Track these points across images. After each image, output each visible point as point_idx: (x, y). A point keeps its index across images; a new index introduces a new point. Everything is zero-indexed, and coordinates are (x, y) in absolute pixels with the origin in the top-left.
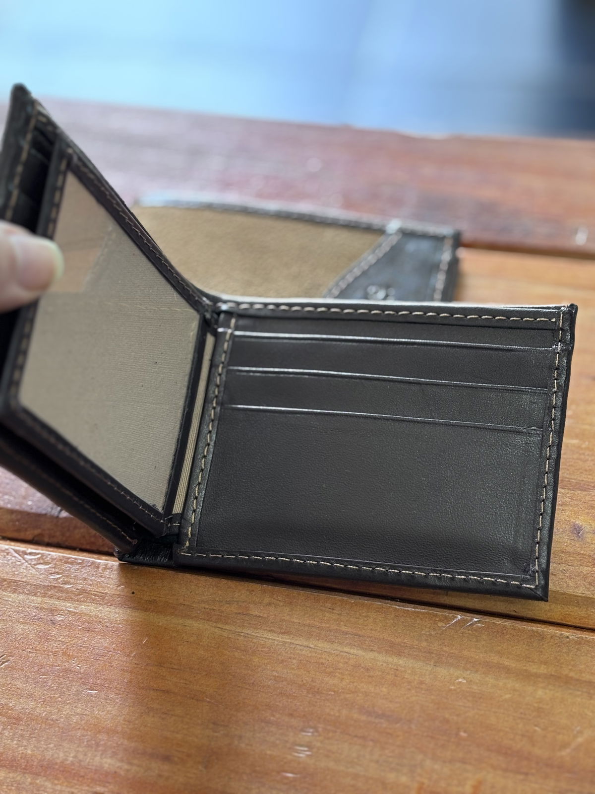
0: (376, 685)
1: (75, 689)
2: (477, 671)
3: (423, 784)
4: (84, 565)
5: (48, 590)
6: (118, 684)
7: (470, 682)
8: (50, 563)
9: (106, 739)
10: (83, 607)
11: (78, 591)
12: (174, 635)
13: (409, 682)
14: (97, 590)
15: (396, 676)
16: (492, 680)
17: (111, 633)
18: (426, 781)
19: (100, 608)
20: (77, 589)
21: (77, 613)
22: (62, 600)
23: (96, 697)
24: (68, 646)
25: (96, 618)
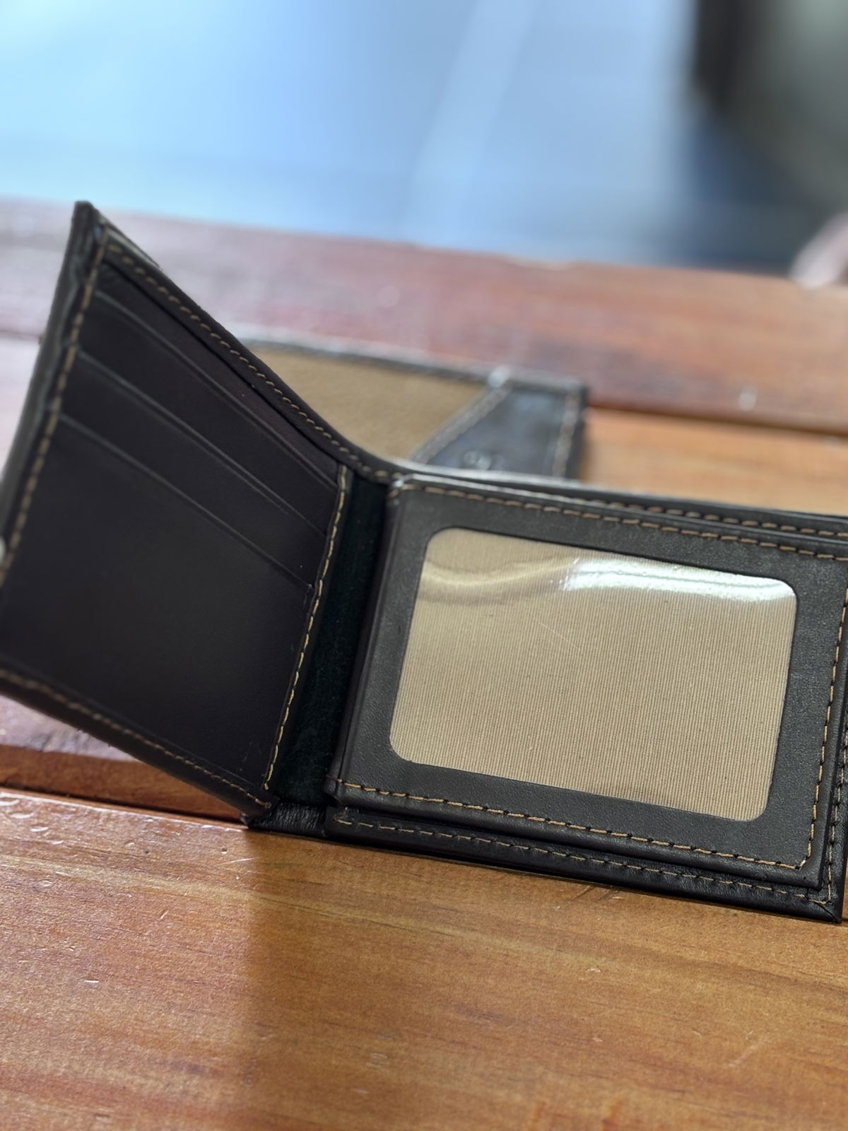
0: (479, 976)
1: (67, 978)
2: (615, 958)
3: (544, 1104)
4: (79, 815)
5: (29, 848)
6: (127, 971)
7: (605, 972)
8: (31, 812)
9: (110, 1044)
10: (77, 871)
11: (70, 848)
13: (524, 972)
14: (96, 848)
15: (506, 963)
16: (635, 970)
17: (117, 905)
18: (548, 1101)
19: (101, 872)
20: (70, 846)
21: (69, 878)
22: (49, 860)
23: (96, 989)
24: (57, 921)
25: (96, 885)
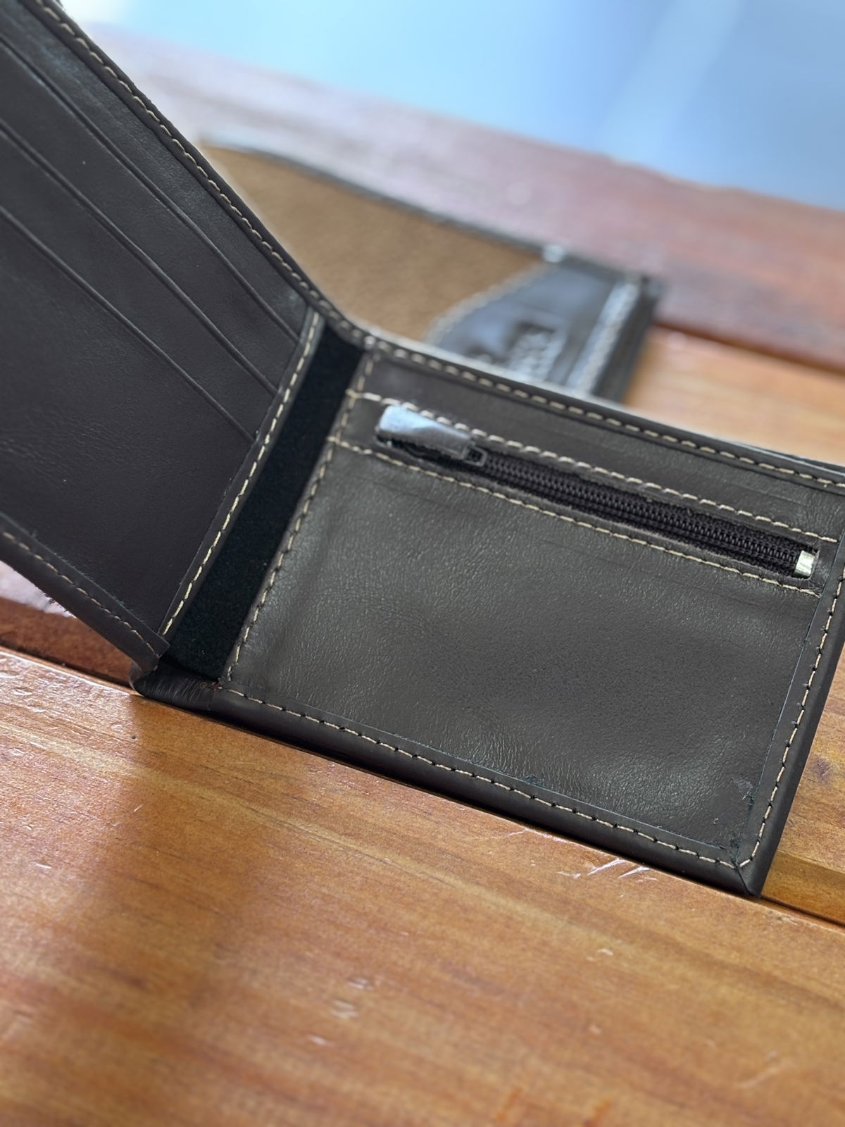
0: (474, 935)
1: (18, 858)
2: (632, 942)
3: (520, 1090)
4: (68, 685)
5: (8, 711)
6: (85, 862)
7: (618, 955)
8: (18, 674)
9: (50, 937)
10: (54, 744)
11: (51, 719)
12: (183, 807)
13: (526, 940)
14: (80, 724)
15: (508, 926)
16: (652, 959)
17: (89, 788)
19: (80, 750)
20: (51, 717)
21: (44, 751)
22: (26, 728)
23: (47, 875)
24: (20, 794)
25: (71, 763)
